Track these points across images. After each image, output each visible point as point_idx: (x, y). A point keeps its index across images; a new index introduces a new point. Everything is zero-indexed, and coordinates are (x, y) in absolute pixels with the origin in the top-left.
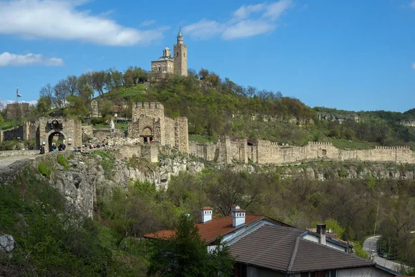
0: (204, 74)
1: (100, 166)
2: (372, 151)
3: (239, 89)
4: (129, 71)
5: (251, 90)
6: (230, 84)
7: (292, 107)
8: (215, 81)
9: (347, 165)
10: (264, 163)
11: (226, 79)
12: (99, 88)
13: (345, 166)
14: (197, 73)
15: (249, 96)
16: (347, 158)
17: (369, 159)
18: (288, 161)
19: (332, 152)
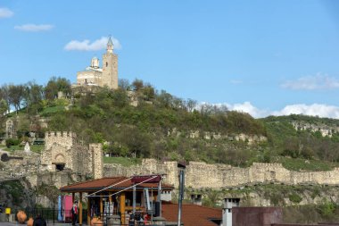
0: (138, 85)
1: (10, 195)
2: (332, 173)
3: (178, 101)
4: (51, 82)
5: (191, 103)
6: (168, 96)
7: (240, 123)
8: (150, 93)
9: (301, 189)
10: (199, 187)
11: (163, 91)
12: (16, 102)
13: (298, 190)
14: (131, 83)
15: (189, 110)
16: (301, 181)
17: (328, 182)
18: (228, 184)
19: (282, 174)
